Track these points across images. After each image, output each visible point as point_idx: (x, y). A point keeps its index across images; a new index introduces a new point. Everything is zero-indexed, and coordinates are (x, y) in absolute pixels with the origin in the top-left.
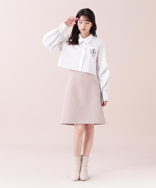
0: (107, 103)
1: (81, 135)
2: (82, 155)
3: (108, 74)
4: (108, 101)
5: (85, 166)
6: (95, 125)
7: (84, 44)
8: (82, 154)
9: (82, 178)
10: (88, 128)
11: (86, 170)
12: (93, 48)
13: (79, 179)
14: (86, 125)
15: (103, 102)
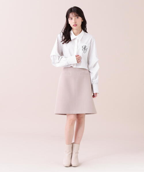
0: (98, 95)
1: (72, 124)
2: (74, 143)
3: (97, 67)
4: (98, 93)
5: (76, 153)
6: (86, 115)
7: (76, 41)
8: (73, 141)
9: (73, 164)
10: (79, 117)
11: (77, 157)
12: (84, 44)
13: (71, 165)
14: (78, 115)
15: (94, 94)
